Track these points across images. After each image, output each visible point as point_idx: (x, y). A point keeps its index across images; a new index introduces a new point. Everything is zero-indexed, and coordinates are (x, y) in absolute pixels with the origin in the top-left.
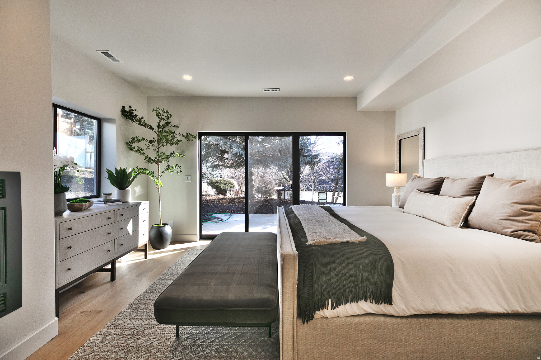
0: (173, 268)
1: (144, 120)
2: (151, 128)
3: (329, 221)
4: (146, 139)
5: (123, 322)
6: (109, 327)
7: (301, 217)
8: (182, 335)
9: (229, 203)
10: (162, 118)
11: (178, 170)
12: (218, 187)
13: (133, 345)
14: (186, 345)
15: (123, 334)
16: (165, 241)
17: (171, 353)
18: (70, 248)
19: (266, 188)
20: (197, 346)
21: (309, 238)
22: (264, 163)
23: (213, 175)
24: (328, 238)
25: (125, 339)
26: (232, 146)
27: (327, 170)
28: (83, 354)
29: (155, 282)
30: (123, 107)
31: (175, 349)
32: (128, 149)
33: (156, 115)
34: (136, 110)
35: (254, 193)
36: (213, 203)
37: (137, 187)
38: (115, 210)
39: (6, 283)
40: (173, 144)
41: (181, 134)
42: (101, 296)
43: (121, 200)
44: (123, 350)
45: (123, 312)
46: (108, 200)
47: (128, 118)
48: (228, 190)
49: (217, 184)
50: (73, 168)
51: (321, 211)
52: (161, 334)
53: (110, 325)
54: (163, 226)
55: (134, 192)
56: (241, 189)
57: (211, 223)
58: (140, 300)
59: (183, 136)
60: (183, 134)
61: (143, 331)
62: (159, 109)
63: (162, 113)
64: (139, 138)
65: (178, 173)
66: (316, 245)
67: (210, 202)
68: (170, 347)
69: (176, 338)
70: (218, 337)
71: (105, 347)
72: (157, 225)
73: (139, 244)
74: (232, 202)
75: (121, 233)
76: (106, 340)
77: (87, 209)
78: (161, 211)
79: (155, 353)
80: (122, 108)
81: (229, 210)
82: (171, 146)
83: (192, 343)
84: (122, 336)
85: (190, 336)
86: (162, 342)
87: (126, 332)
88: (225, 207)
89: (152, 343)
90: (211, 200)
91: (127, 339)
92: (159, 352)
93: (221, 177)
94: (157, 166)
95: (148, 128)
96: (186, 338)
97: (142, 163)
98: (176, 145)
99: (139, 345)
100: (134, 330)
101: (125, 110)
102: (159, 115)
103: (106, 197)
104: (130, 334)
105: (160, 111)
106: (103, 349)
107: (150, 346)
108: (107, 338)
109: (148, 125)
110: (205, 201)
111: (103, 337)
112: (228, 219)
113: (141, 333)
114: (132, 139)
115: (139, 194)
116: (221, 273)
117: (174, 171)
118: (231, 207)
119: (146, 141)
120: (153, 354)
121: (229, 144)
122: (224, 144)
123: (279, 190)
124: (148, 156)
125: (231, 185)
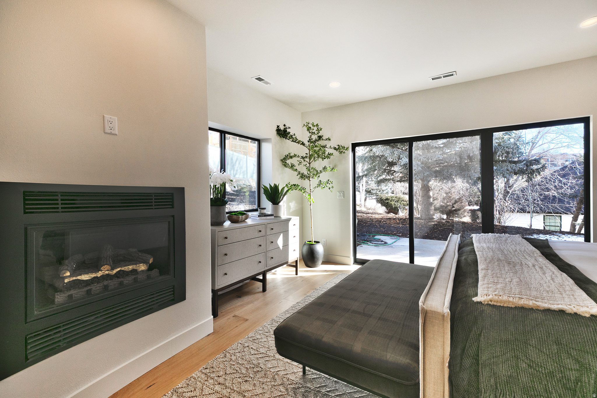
0: (319, 291)
1: (295, 136)
2: (303, 144)
3: (534, 266)
4: (298, 155)
5: (261, 338)
6: (249, 339)
7: (480, 253)
8: (309, 373)
9: (398, 224)
10: (313, 133)
11: (330, 186)
12: (388, 205)
13: (262, 367)
14: (310, 388)
15: (258, 351)
16: (316, 259)
17: (293, 392)
18: (226, 255)
19: (453, 207)
20: (322, 395)
21: (480, 290)
22: (445, 175)
23: (383, 191)
24: (519, 296)
25: (258, 356)
26: (401, 156)
27: (560, 181)
28: (223, 359)
29: (298, 303)
30: (278, 126)
31: (299, 388)
32: (283, 166)
33: (307, 130)
34: (289, 128)
35: (432, 213)
36: (379, 222)
37: (292, 202)
38: (266, 224)
39: (174, 278)
40: (324, 159)
41: (332, 147)
42: (252, 305)
43: (273, 215)
44: (253, 368)
45: (263, 327)
46: (263, 213)
47: (281, 136)
48: (400, 208)
49: (387, 201)
50: (231, 185)
51: (523, 247)
52: (289, 363)
53: (250, 337)
54: (315, 243)
55: (289, 207)
56: (417, 207)
57: (372, 245)
58: (280, 319)
59: (335, 149)
60: (334, 147)
61: (274, 354)
62: (309, 124)
63: (312, 127)
64: (291, 155)
65: (329, 188)
66: (490, 305)
67: (375, 221)
68: (294, 383)
69: (302, 374)
70: (347, 393)
71: (241, 358)
72: (309, 242)
73: (289, 259)
74: (401, 223)
75: (271, 247)
76: (244, 351)
77: (244, 221)
78: (312, 228)
79: (279, 385)
80: (277, 128)
81: (397, 232)
82: (323, 160)
83: (317, 388)
84: (256, 353)
85: (317, 378)
86: (288, 374)
87: (261, 349)
88: (392, 228)
89: (280, 371)
90: (377, 219)
91: (259, 358)
92: (282, 384)
93: (393, 193)
94: (309, 181)
95: (300, 144)
96: (312, 378)
97: (295, 179)
98: (327, 159)
99: (267, 369)
100: (268, 350)
101: (280, 129)
102: (310, 129)
103: (261, 211)
104: (263, 353)
105: (310, 125)
106: (238, 360)
107: (276, 374)
108: (245, 350)
109: (300, 141)
110: (370, 219)
111: (242, 347)
112: (394, 243)
113: (272, 355)
114: (285, 156)
115: (294, 209)
116: (355, 312)
117: (325, 186)
118: (400, 229)
119: (298, 157)
120: (277, 386)
121: (397, 154)
122: (391, 154)
123: (474, 209)
124: (300, 172)
125: (404, 202)
